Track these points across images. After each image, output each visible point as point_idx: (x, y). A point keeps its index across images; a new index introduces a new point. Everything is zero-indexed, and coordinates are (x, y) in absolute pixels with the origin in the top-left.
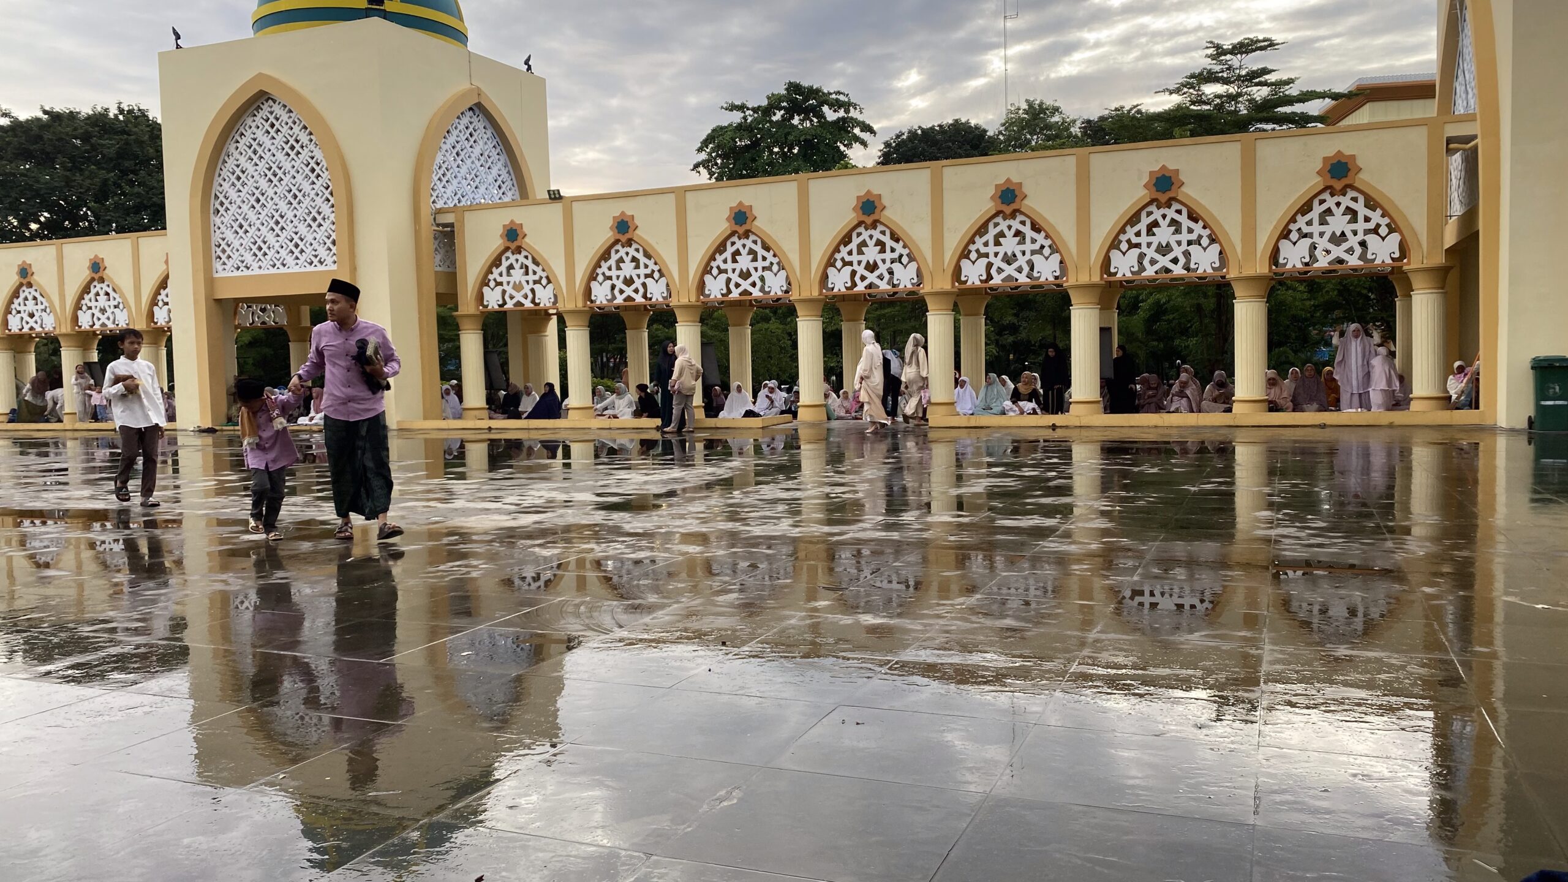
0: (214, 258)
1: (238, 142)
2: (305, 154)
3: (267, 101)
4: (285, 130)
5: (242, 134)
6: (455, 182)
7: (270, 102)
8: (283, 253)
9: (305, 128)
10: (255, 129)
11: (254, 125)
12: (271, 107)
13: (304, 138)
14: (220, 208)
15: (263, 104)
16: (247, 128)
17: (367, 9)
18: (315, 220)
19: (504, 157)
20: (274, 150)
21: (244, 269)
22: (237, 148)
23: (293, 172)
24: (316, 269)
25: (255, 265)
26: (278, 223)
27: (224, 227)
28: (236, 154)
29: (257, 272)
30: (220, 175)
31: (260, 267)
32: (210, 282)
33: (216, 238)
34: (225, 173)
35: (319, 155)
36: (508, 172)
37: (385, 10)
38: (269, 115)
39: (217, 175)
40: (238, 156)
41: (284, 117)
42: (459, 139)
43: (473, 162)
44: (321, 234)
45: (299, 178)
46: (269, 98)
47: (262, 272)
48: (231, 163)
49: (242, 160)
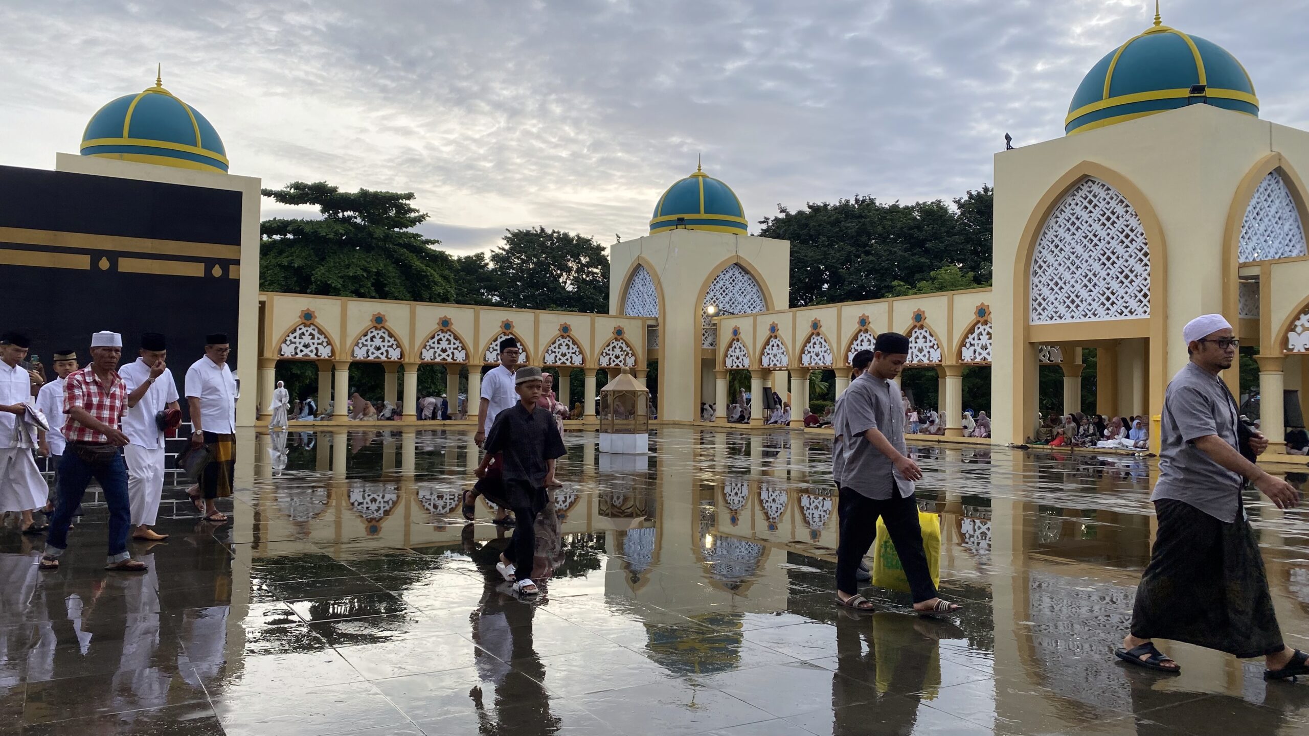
0: (1031, 310)
1: (1057, 217)
2: (1120, 224)
3: (1086, 182)
4: (1102, 205)
5: (1062, 210)
6: (1254, 239)
7: (1090, 183)
8: (1095, 305)
9: (1122, 201)
10: (1075, 206)
11: (1073, 203)
12: (1090, 187)
13: (1120, 210)
14: (1038, 270)
15: (1083, 185)
16: (1067, 206)
17: (1189, 97)
18: (1126, 277)
19: (1295, 214)
20: (1090, 221)
21: (1058, 319)
22: (1057, 222)
23: (1108, 239)
24: (1126, 318)
25: (1068, 315)
26: (1090, 281)
27: (1041, 287)
28: (1056, 227)
29: (1069, 320)
30: (1040, 244)
31: (1073, 317)
32: (1027, 329)
33: (1034, 293)
34: (1044, 243)
35: (1133, 222)
36: (1298, 227)
37: (1205, 97)
38: (1088, 194)
39: (1038, 243)
40: (1058, 229)
41: (1103, 194)
42: (1259, 200)
43: (1270, 220)
44: (1132, 290)
45: (1114, 243)
46: (1089, 180)
47: (1074, 320)
48: (1050, 235)
49: (1061, 232)
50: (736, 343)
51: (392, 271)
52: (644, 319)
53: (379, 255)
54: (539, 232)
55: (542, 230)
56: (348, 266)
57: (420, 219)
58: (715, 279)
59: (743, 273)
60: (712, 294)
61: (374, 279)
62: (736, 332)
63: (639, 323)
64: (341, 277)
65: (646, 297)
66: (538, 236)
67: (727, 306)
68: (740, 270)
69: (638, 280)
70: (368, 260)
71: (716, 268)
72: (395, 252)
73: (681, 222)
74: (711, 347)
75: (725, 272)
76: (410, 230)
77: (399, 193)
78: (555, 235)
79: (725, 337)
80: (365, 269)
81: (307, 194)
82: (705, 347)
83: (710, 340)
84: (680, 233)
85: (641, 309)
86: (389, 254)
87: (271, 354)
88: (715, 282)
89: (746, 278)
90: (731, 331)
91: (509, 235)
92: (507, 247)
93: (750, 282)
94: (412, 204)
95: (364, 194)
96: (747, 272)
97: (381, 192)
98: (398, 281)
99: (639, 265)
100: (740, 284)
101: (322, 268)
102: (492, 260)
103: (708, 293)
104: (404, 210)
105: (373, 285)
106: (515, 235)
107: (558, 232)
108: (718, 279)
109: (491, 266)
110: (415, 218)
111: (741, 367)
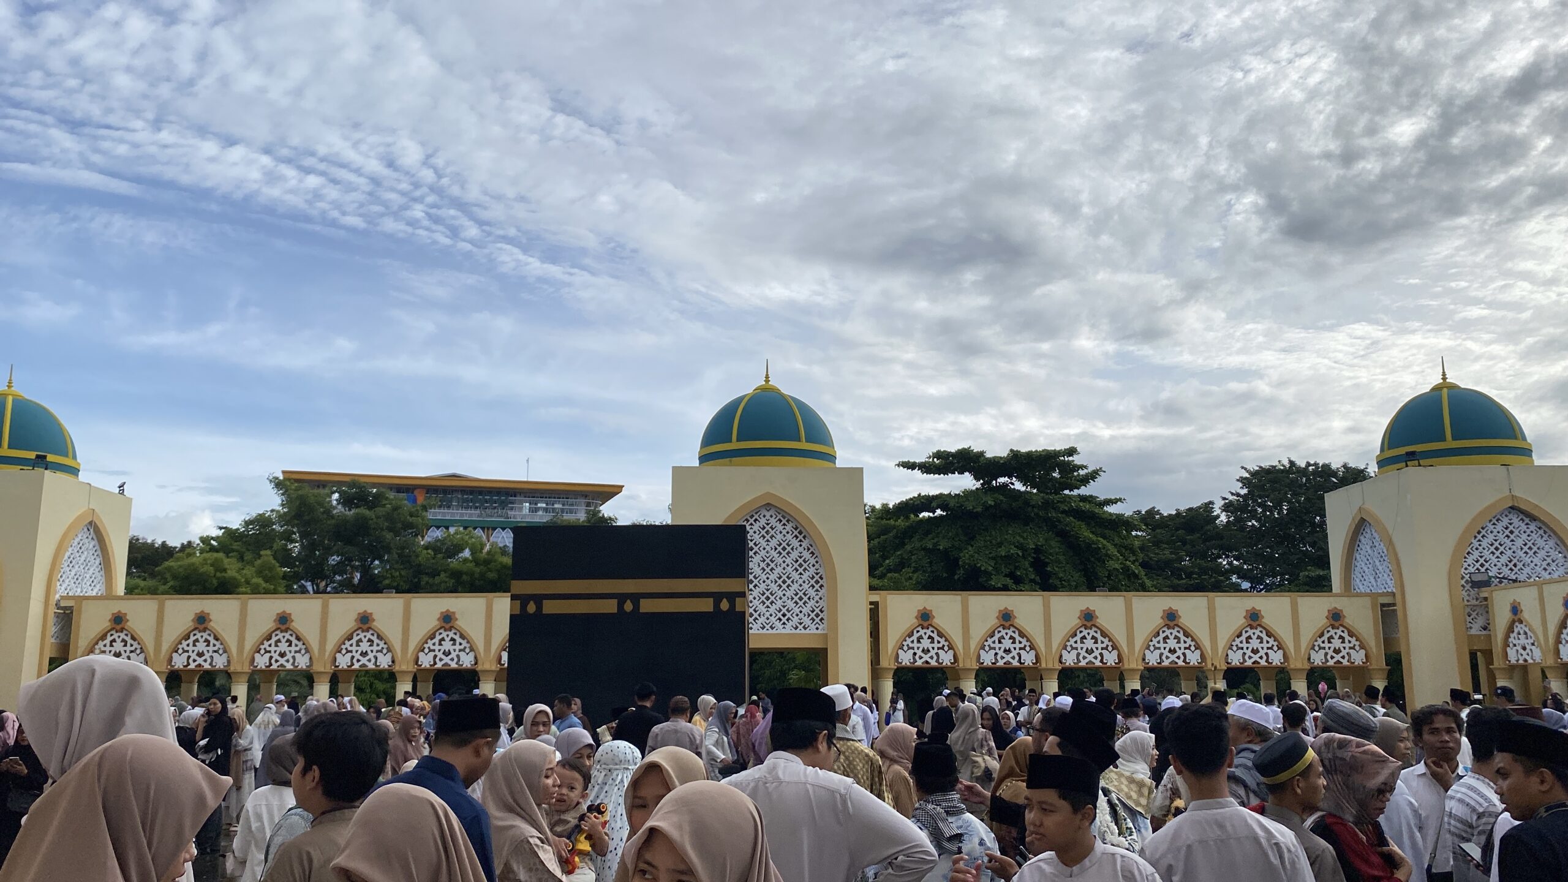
50: (1519, 626)
51: (1055, 546)
52: (1373, 596)
53: (1040, 527)
54: (1288, 466)
55: (1292, 463)
56: (1000, 545)
57: (1094, 475)
58: (1479, 532)
59: (1527, 520)
60: (1476, 554)
61: (1033, 558)
62: (1515, 610)
63: (1367, 601)
64: (993, 558)
65: (1377, 563)
66: (1286, 472)
67: (1506, 571)
68: (1521, 516)
69: (1365, 541)
70: (1025, 535)
71: (1481, 514)
72: (1059, 521)
73: (1411, 456)
74: (1484, 632)
75: (1494, 521)
76: (1084, 491)
77: (1058, 449)
78: (1311, 468)
79: (1502, 617)
80: (1020, 547)
81: (952, 463)
82: (1473, 632)
83: (1481, 622)
84: (1413, 473)
85: (1373, 581)
86: (1052, 525)
87: (887, 662)
88: (1479, 537)
89: (1533, 527)
90: (1509, 608)
91: (1247, 475)
92: (1244, 491)
93: (1541, 532)
94: (1076, 459)
95: (1015, 455)
96: (1533, 518)
97: (1036, 451)
98: (1061, 558)
99: (1363, 520)
100: (1524, 536)
101: (970, 548)
102: (1223, 510)
103: (1468, 553)
104: (1069, 469)
105: (1032, 565)
106: (1254, 474)
107: (1316, 464)
108: (1483, 532)
109: (1223, 518)
110: (1087, 475)
111: (1530, 661)
